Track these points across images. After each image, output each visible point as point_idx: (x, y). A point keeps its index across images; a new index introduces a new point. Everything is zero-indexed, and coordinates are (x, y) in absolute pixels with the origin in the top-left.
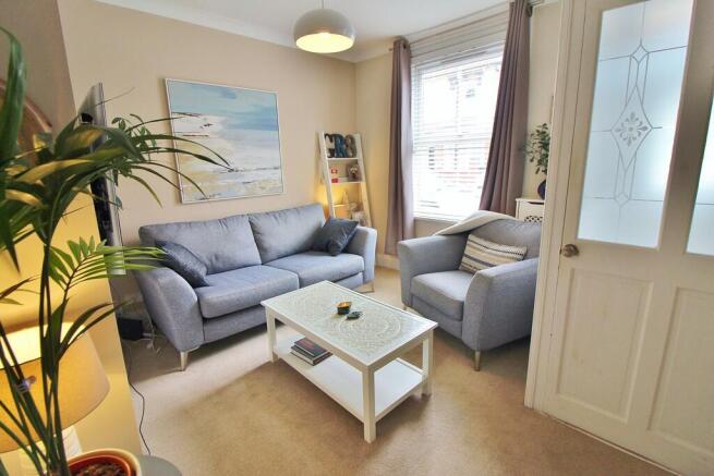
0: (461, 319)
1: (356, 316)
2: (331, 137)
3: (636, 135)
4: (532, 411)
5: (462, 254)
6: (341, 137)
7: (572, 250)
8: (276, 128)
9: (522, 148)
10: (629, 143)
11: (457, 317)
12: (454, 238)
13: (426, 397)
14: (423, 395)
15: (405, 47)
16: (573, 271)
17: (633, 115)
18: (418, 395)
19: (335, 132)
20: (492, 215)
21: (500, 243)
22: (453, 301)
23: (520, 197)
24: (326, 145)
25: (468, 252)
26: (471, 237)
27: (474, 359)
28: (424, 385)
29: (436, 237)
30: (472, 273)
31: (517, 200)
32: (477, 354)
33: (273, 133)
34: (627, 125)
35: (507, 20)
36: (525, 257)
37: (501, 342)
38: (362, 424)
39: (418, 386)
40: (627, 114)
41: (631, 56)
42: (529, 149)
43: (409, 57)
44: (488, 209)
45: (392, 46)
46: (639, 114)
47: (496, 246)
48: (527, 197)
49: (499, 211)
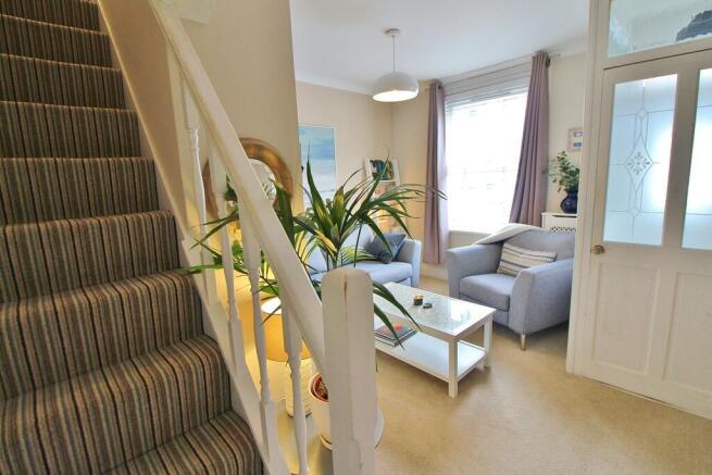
0: (508, 310)
1: (429, 306)
2: (375, 163)
3: (642, 167)
4: (572, 376)
5: (499, 260)
6: (381, 162)
7: (600, 250)
8: (333, 157)
9: (545, 172)
10: (638, 173)
11: (504, 307)
12: (492, 246)
13: (487, 369)
14: (485, 367)
15: (440, 88)
16: (601, 265)
17: (639, 154)
18: (481, 367)
19: (377, 159)
20: (521, 227)
21: (533, 250)
22: (502, 295)
23: (544, 211)
24: (370, 169)
25: (504, 256)
26: (505, 245)
27: (520, 343)
28: (485, 359)
29: (474, 246)
30: (515, 276)
31: (543, 214)
32: (523, 337)
33: (330, 162)
34: (636, 161)
35: (531, 68)
36: (555, 259)
37: (541, 328)
38: (447, 384)
39: (479, 362)
40: (635, 154)
41: (636, 115)
42: (551, 172)
43: (444, 96)
44: (517, 221)
45: (428, 87)
46: (643, 153)
47: (530, 252)
48: (551, 211)
49: (527, 223)
